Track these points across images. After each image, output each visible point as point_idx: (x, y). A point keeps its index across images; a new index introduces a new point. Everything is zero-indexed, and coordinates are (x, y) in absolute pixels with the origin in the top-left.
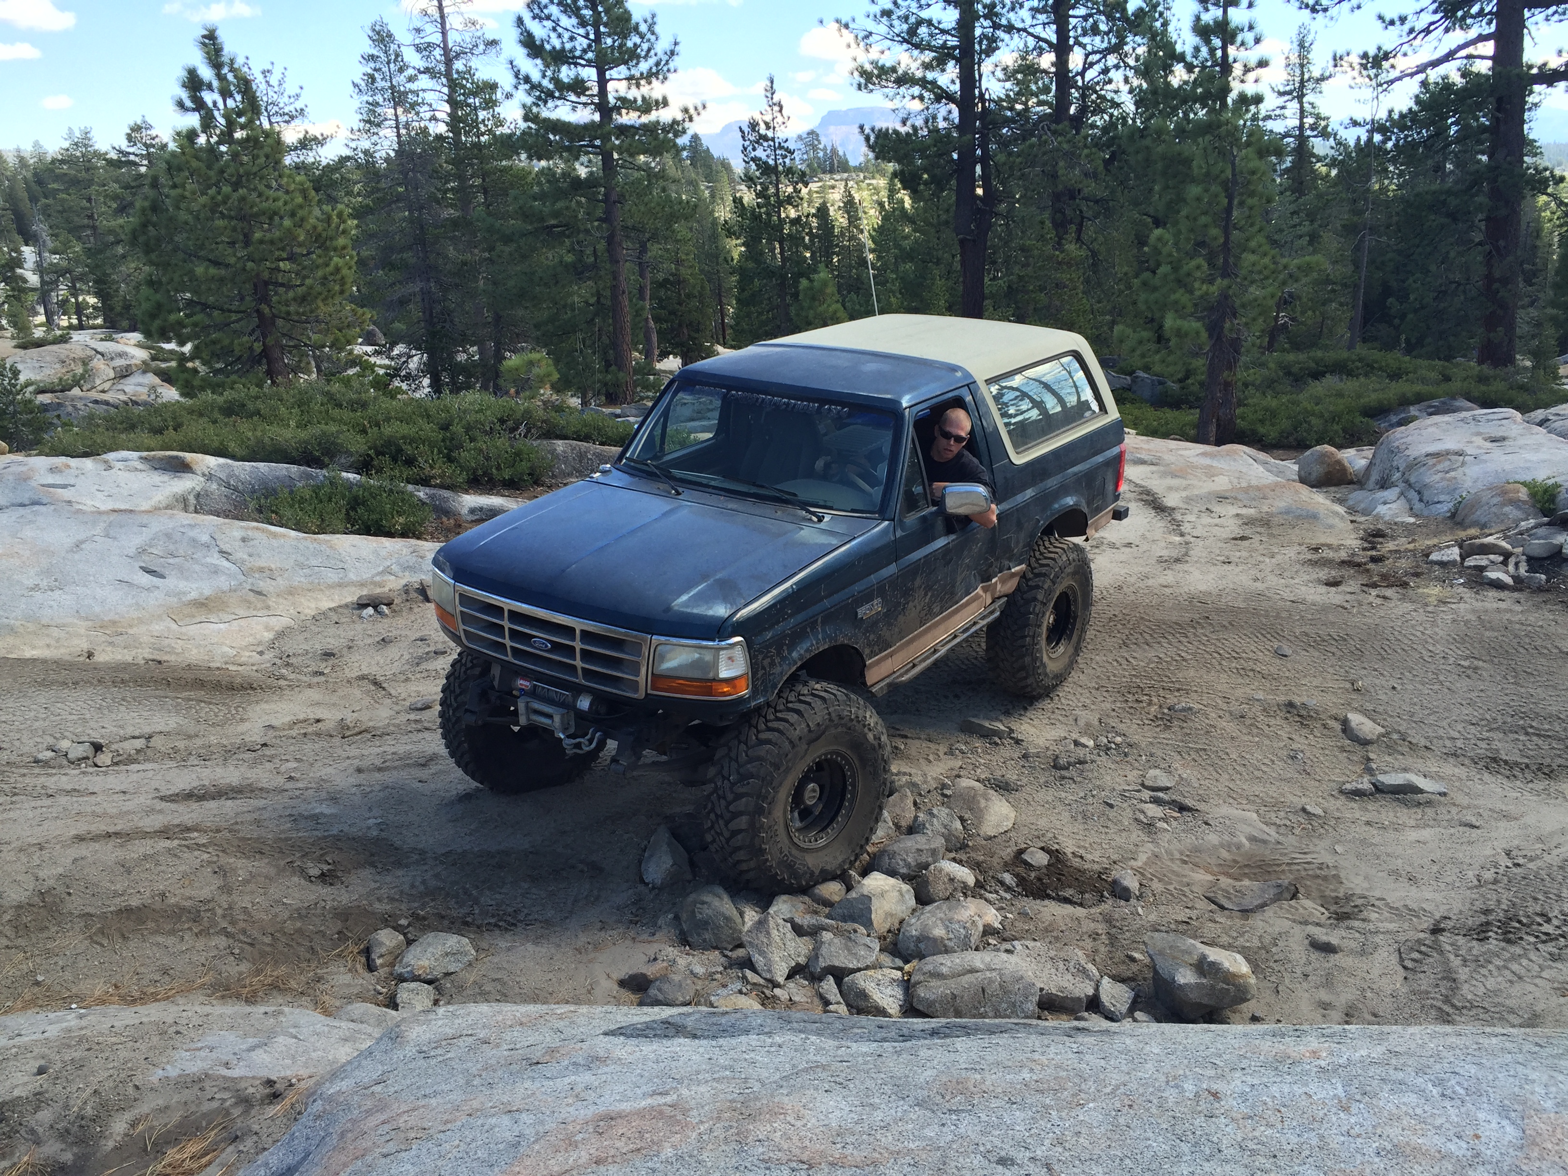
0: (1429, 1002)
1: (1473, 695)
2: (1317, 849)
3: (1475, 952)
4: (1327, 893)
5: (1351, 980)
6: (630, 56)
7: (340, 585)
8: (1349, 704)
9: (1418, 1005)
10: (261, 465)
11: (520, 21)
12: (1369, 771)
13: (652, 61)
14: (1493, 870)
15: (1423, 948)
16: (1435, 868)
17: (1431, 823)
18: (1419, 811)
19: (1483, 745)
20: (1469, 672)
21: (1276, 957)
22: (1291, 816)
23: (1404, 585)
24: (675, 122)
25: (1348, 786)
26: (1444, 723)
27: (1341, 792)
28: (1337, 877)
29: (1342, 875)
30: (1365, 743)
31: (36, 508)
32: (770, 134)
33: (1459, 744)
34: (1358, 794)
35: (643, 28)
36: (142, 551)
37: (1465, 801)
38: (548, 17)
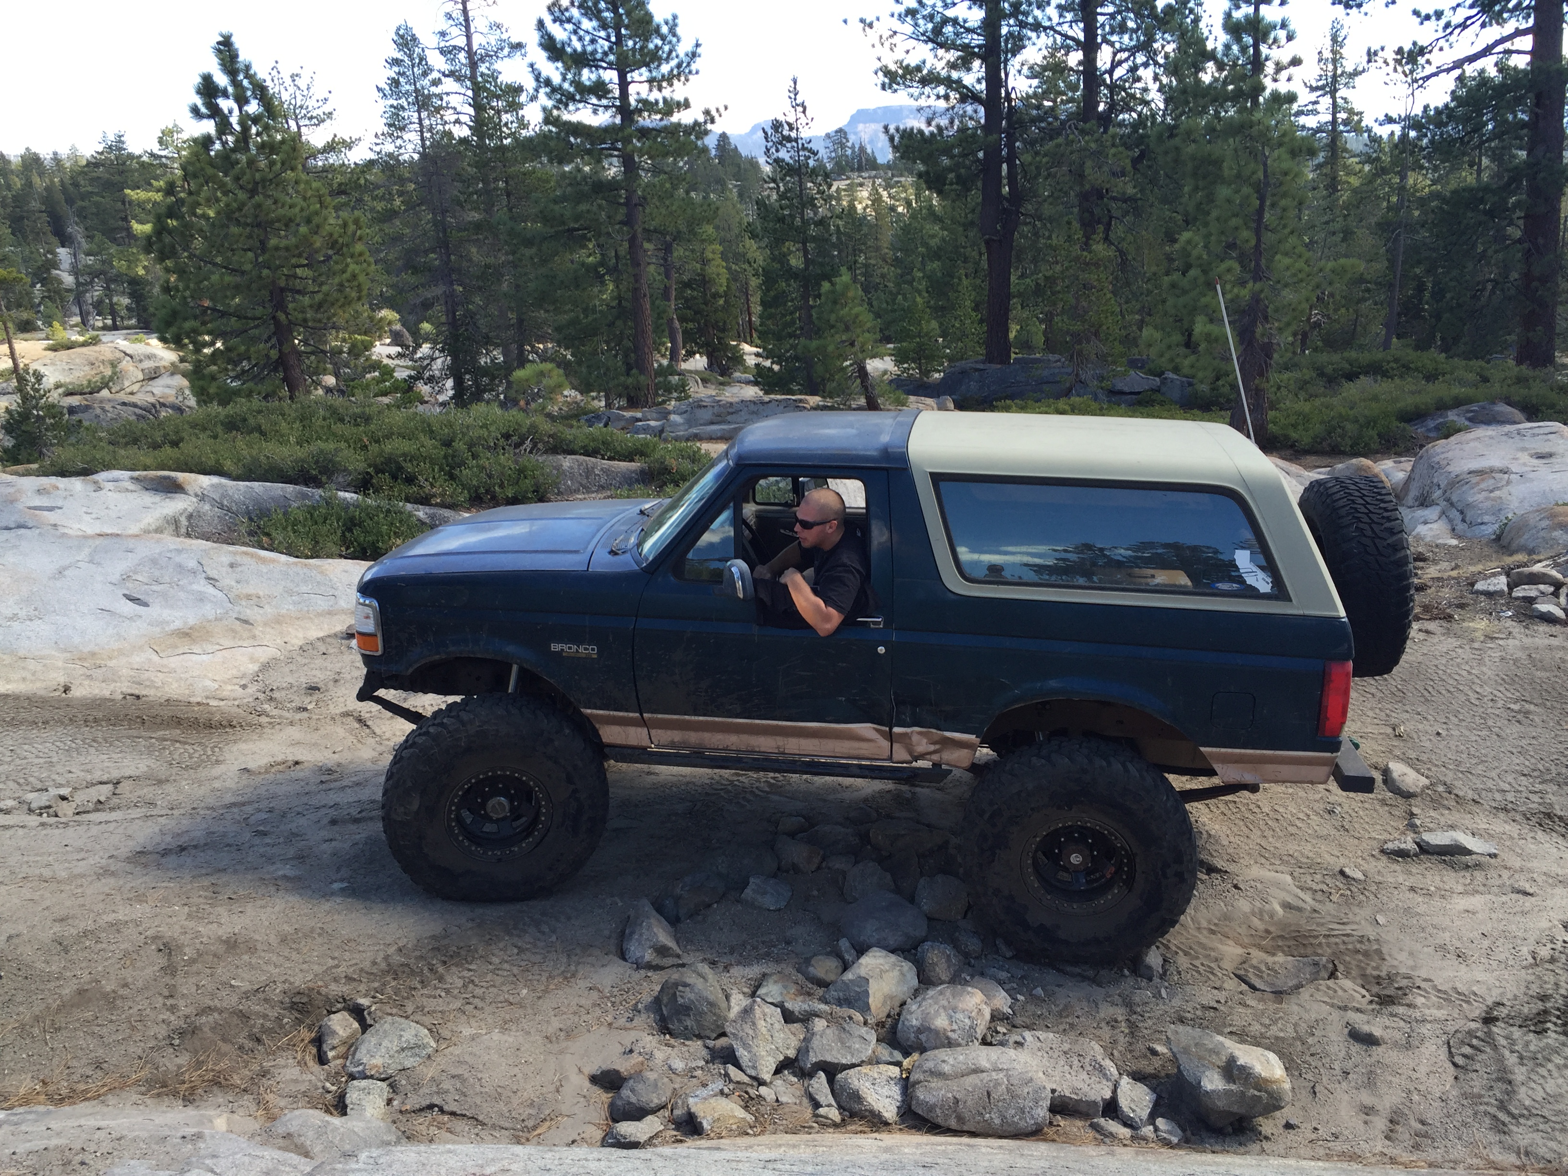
0: (1482, 1108)
1: (1524, 742)
2: (1357, 919)
3: (1532, 1048)
4: (1369, 971)
5: (1396, 1080)
6: (651, 59)
7: (330, 613)
8: (1391, 752)
9: (1470, 1112)
10: (256, 484)
11: (541, 24)
12: (1412, 827)
13: (674, 63)
14: (1549, 946)
15: (1475, 1042)
16: (1486, 943)
17: (1481, 888)
18: (1468, 875)
19: (1536, 798)
20: (1519, 717)
21: (1313, 1050)
22: (1328, 880)
23: (1449, 618)
24: (696, 123)
25: (1390, 846)
26: (1494, 774)
27: (1383, 851)
28: (1379, 952)
29: (1384, 950)
30: (1408, 796)
31: (22, 531)
32: (793, 134)
33: (1510, 797)
34: (1402, 854)
35: (665, 30)
36: (126, 578)
37: (1517, 863)
38: (569, 20)
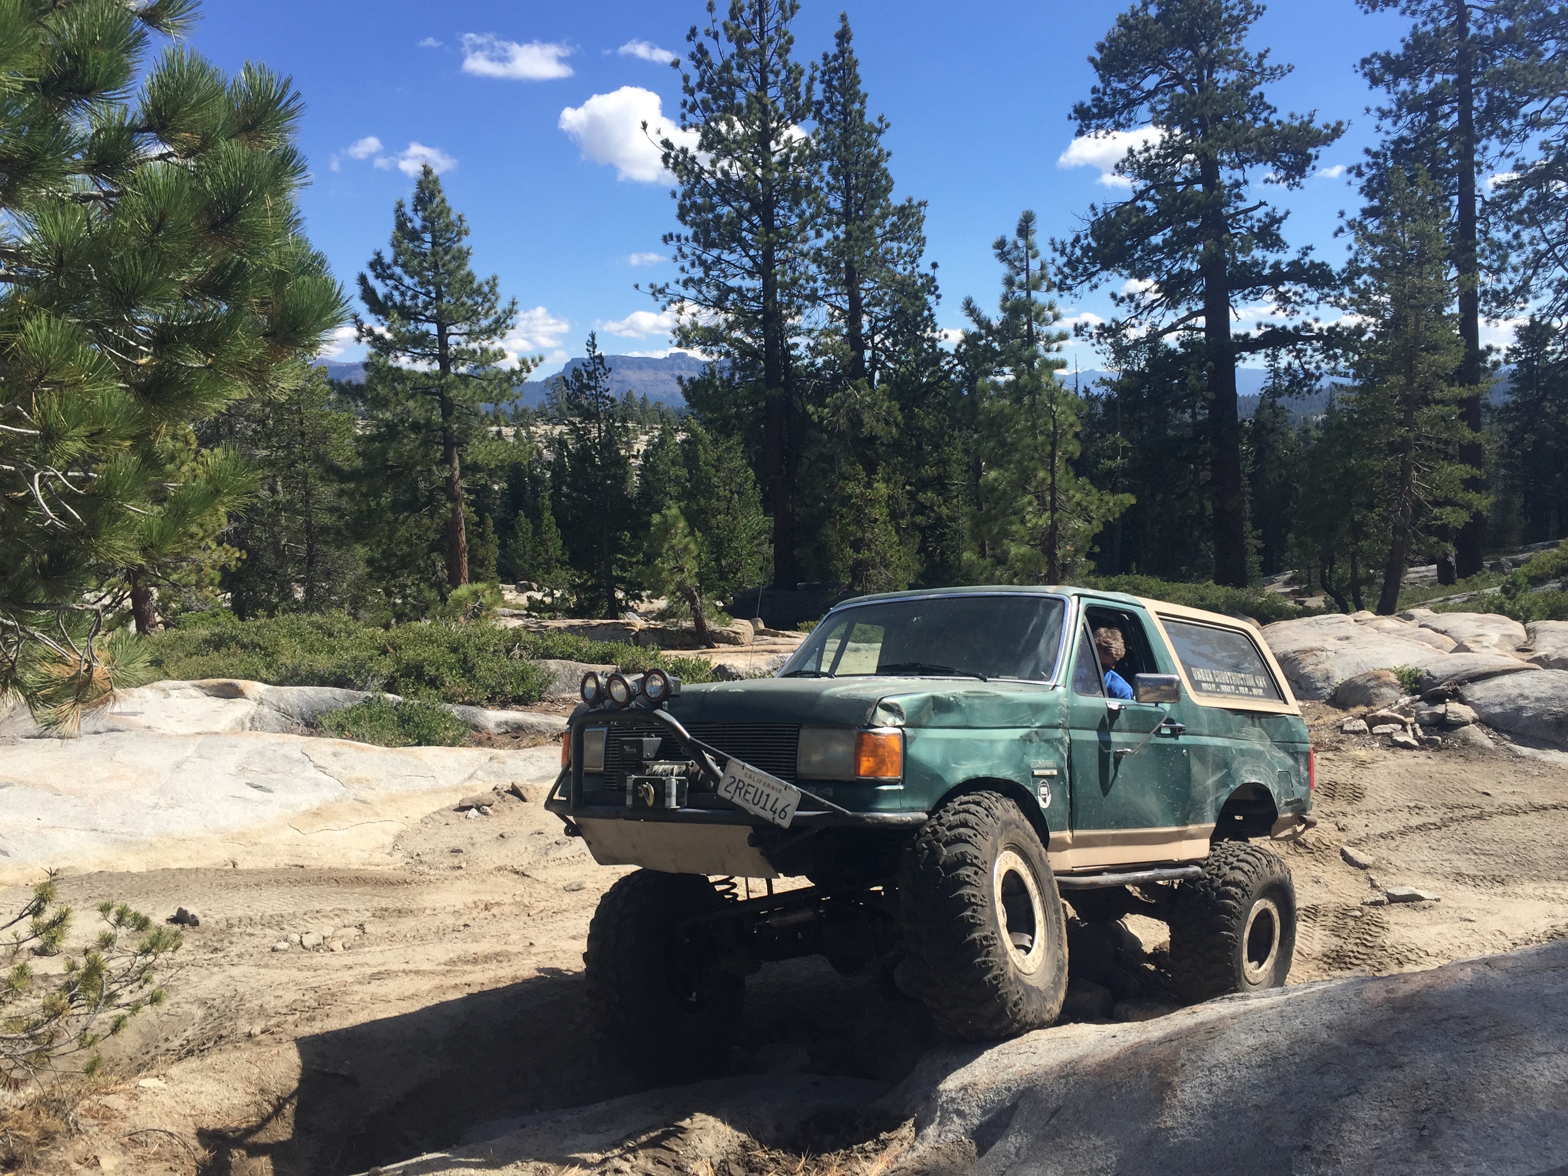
6: (471, 315)
7: (436, 792)
8: (1340, 839)
10: (306, 689)
12: (1377, 887)
13: (491, 319)
17: (1440, 920)
18: (1429, 912)
24: (513, 372)
25: (1369, 899)
27: (1365, 904)
30: (1364, 867)
34: (1380, 903)
35: (486, 289)
36: (242, 770)
37: (1455, 904)
38: (391, 277)
